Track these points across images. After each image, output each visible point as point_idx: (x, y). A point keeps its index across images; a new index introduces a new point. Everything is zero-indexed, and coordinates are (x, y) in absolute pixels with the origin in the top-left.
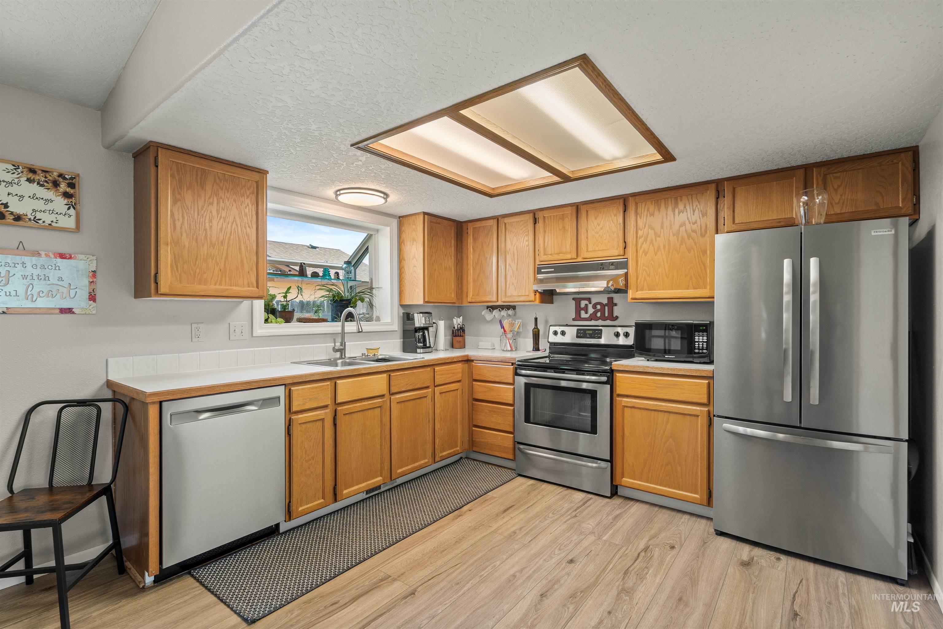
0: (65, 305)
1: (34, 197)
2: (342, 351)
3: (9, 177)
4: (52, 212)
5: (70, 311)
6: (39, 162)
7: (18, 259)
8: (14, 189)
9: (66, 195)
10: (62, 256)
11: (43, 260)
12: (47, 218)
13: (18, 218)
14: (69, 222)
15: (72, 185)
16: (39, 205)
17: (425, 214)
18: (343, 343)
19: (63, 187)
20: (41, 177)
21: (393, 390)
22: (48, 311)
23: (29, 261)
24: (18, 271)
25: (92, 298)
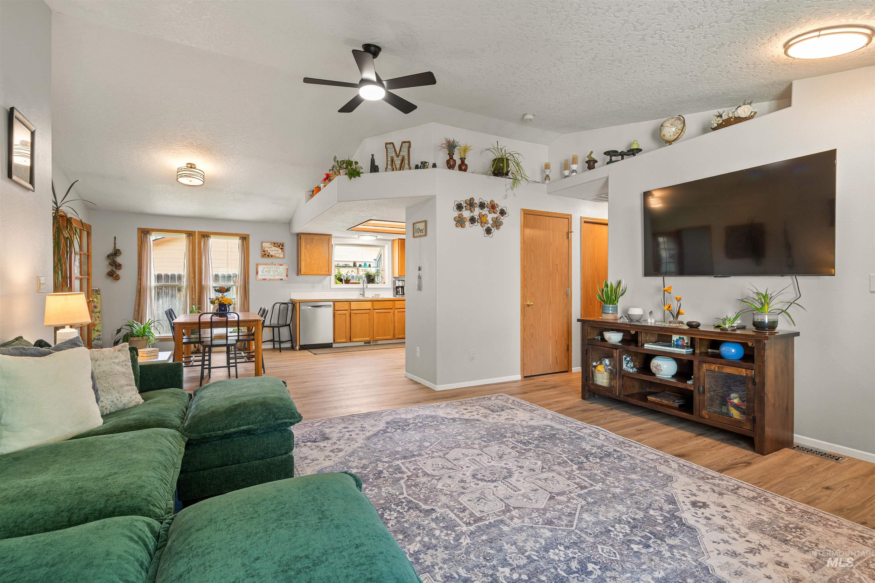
0: (281, 278)
1: (275, 250)
2: (363, 295)
3: (270, 246)
4: (279, 253)
5: (282, 279)
6: (276, 241)
7: (272, 266)
8: (271, 249)
9: (282, 249)
10: (281, 265)
11: (276, 266)
12: (277, 255)
13: (272, 256)
14: (282, 256)
15: (282, 246)
16: (276, 252)
17: (399, 239)
18: (364, 292)
19: (281, 247)
20: (276, 245)
21: (375, 308)
22: (278, 280)
23: (274, 267)
24: (272, 269)
25: (287, 276)
